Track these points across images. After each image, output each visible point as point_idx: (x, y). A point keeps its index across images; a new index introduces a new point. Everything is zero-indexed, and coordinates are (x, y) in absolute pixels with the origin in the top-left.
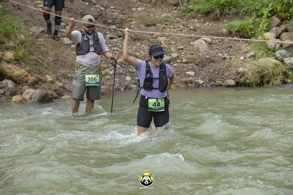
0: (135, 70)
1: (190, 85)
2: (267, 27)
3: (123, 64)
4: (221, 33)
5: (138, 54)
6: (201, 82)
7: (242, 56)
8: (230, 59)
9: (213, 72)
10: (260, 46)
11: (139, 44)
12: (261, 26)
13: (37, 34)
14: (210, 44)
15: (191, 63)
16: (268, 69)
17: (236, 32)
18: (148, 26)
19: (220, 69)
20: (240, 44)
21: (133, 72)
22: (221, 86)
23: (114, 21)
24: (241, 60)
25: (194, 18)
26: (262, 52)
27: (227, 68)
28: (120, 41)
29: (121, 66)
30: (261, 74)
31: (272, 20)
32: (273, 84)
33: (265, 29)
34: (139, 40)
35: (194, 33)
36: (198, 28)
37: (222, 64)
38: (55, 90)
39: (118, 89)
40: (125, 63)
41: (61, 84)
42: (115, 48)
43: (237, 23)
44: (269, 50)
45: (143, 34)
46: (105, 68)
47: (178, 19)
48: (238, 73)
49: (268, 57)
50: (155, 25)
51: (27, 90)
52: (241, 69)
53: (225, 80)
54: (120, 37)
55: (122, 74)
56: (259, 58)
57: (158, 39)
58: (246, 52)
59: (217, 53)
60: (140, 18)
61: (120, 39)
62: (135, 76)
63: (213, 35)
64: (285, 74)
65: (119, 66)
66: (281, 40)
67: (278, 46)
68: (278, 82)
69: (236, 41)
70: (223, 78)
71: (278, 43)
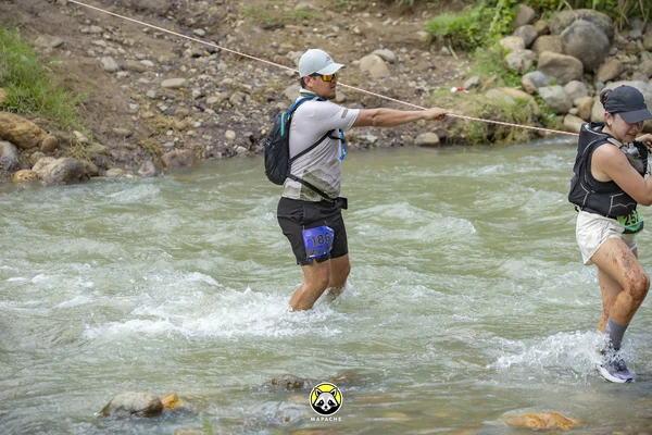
0: (243, 118)
1: (349, 144)
2: (507, 25)
3: (219, 106)
4: (417, 40)
5: (249, 87)
6: (372, 138)
7: (454, 85)
8: (431, 91)
10: (492, 66)
11: (250, 66)
12: (492, 24)
13: (47, 50)
14: (392, 62)
15: (353, 101)
16: (503, 111)
17: (446, 37)
18: (268, 28)
20: (455, 61)
21: (239, 123)
22: (412, 144)
23: (200, 21)
24: (452, 94)
25: (363, 9)
26: (495, 77)
28: (214, 62)
29: (216, 111)
31: (519, 12)
32: (514, 139)
33: (504, 29)
35: (360, 41)
36: (370, 30)
38: (93, 159)
39: (212, 156)
40: (223, 104)
41: (102, 148)
42: (203, 77)
43: (447, 20)
44: (510, 72)
46: (184, 117)
47: (330, 13)
49: (507, 85)
50: (283, 27)
51: (41, 160)
53: (418, 134)
54: (213, 53)
55: (218, 126)
56: (487, 89)
57: (287, 56)
58: (464, 78)
59: (405, 80)
60: (253, 12)
61: (214, 56)
62: (243, 129)
63: (400, 44)
64: (540, 120)
65: (211, 111)
66: (535, 50)
67: (528, 63)
68: (524, 135)
69: (444, 55)
70: (415, 130)
71: (528, 58)
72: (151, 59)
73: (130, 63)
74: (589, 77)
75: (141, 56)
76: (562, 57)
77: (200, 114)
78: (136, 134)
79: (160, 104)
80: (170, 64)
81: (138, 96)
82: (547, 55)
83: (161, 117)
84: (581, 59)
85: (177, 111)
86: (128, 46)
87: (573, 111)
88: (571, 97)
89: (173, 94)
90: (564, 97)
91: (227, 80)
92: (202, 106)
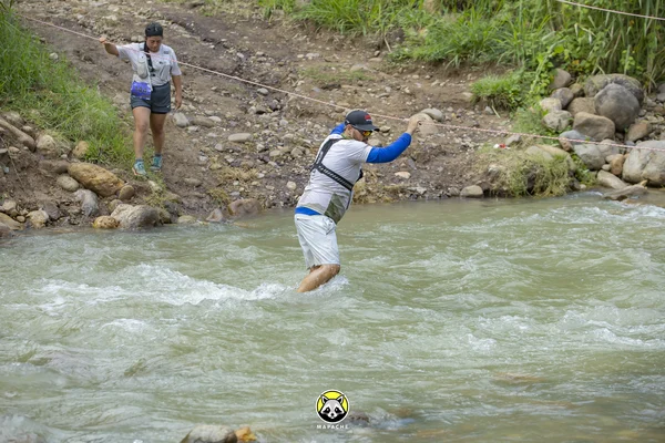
0: (303, 170)
1: (400, 195)
2: (546, 88)
3: (281, 159)
4: (462, 100)
5: (309, 142)
6: (421, 190)
7: (497, 142)
8: (475, 147)
9: (443, 172)
10: (532, 125)
11: (309, 123)
12: (532, 86)
14: (440, 121)
15: (404, 156)
16: (542, 166)
17: (489, 97)
18: (326, 88)
19: (457, 166)
20: (497, 119)
21: (299, 175)
22: (457, 195)
23: (263, 80)
24: (495, 150)
25: (413, 71)
26: (534, 135)
27: (468, 164)
28: (276, 118)
29: (279, 164)
30: (530, 175)
31: (556, 75)
32: (551, 192)
33: (543, 91)
34: (310, 115)
35: (410, 100)
36: (419, 91)
37: (460, 157)
38: (166, 207)
39: (274, 205)
40: (285, 157)
41: (175, 196)
42: (267, 132)
43: (490, 82)
44: (548, 130)
45: (317, 103)
46: (250, 168)
47: (382, 74)
48: (488, 173)
49: (545, 142)
50: (339, 87)
51: (119, 207)
52: (493, 167)
53: (464, 186)
54: (277, 109)
55: (280, 177)
56: (527, 146)
57: (343, 113)
58: (506, 135)
59: (452, 138)
60: (312, 73)
61: (276, 113)
62: (303, 181)
63: (447, 104)
64: (575, 174)
65: (274, 164)
66: (571, 111)
67: (564, 123)
68: (561, 188)
69: (488, 114)
70: (461, 183)
71: (565, 118)
72: (219, 115)
73: (200, 119)
74: (620, 135)
75: (209, 112)
76: (597, 117)
77: (263, 166)
78: (205, 184)
79: (227, 157)
80: (236, 120)
81: (208, 149)
82: (582, 115)
83: (228, 168)
84: (613, 120)
85: (243, 163)
86: (198, 102)
87: (606, 167)
88: (603, 155)
89: (240, 147)
90: (597, 154)
91: (288, 135)
92: (266, 158)
